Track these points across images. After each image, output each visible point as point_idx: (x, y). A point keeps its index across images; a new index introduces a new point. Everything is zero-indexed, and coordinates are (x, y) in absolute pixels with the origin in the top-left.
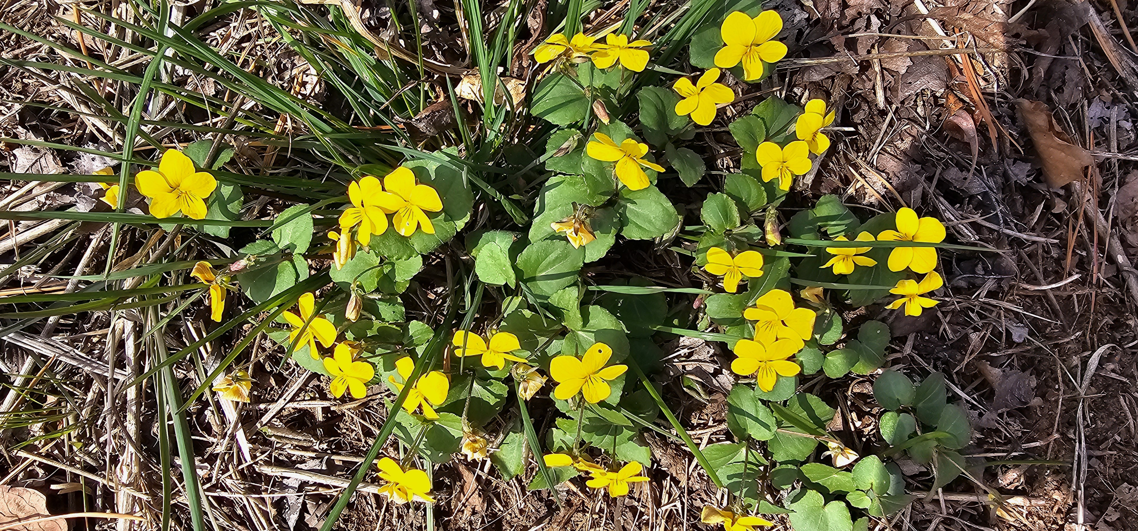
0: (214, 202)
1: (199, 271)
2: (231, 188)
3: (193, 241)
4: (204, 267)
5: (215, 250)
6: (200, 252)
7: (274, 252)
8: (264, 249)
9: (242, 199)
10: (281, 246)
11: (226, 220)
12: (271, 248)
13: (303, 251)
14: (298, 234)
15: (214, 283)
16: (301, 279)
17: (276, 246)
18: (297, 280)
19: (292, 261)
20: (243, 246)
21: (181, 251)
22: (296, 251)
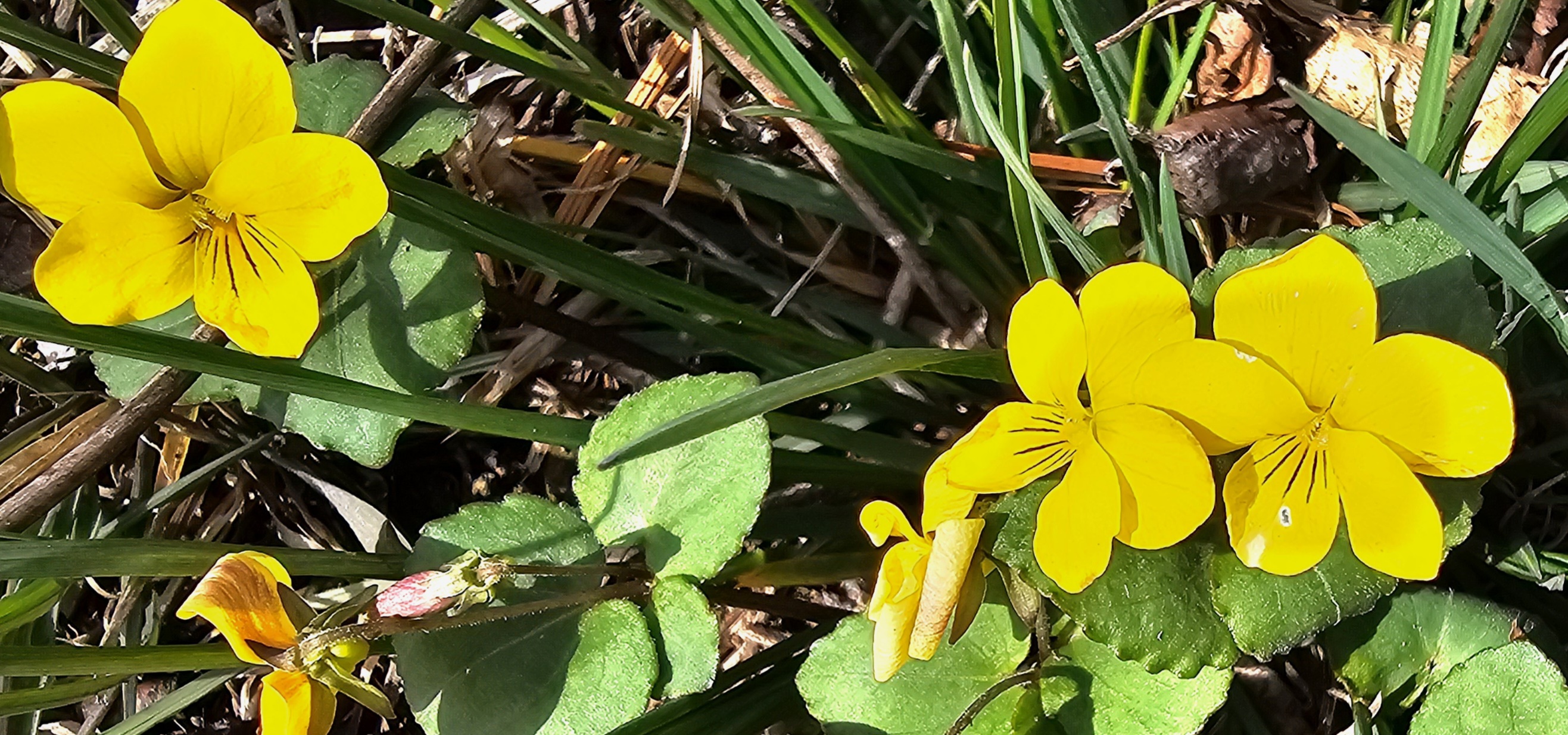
0: (353, 304)
1: (223, 596)
2: (437, 260)
3: (233, 466)
4: (252, 580)
5: (314, 513)
6: (254, 511)
7: (570, 554)
8: (534, 534)
9: (477, 311)
10: (608, 534)
11: (392, 386)
12: (562, 537)
13: (709, 565)
14: (694, 494)
15: (287, 660)
16: (677, 689)
17: (586, 530)
18: (657, 689)
19: (644, 603)
20: (444, 509)
21: (179, 496)
22: (675, 565)
